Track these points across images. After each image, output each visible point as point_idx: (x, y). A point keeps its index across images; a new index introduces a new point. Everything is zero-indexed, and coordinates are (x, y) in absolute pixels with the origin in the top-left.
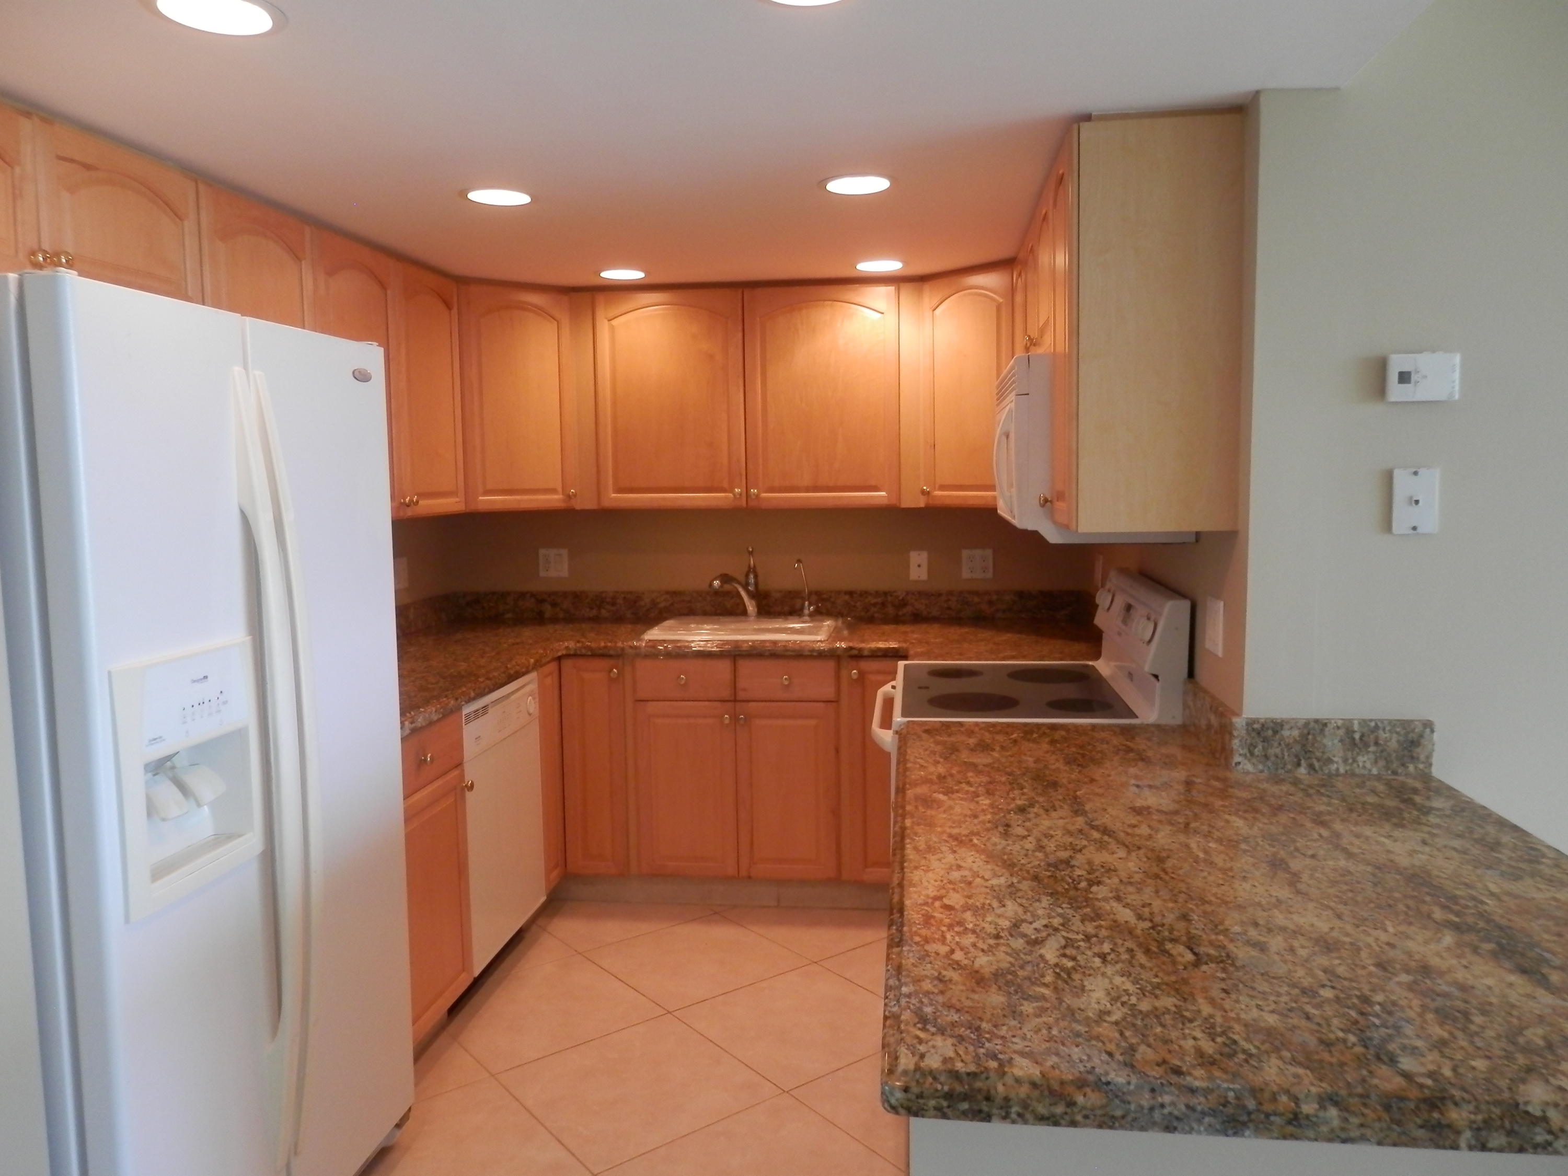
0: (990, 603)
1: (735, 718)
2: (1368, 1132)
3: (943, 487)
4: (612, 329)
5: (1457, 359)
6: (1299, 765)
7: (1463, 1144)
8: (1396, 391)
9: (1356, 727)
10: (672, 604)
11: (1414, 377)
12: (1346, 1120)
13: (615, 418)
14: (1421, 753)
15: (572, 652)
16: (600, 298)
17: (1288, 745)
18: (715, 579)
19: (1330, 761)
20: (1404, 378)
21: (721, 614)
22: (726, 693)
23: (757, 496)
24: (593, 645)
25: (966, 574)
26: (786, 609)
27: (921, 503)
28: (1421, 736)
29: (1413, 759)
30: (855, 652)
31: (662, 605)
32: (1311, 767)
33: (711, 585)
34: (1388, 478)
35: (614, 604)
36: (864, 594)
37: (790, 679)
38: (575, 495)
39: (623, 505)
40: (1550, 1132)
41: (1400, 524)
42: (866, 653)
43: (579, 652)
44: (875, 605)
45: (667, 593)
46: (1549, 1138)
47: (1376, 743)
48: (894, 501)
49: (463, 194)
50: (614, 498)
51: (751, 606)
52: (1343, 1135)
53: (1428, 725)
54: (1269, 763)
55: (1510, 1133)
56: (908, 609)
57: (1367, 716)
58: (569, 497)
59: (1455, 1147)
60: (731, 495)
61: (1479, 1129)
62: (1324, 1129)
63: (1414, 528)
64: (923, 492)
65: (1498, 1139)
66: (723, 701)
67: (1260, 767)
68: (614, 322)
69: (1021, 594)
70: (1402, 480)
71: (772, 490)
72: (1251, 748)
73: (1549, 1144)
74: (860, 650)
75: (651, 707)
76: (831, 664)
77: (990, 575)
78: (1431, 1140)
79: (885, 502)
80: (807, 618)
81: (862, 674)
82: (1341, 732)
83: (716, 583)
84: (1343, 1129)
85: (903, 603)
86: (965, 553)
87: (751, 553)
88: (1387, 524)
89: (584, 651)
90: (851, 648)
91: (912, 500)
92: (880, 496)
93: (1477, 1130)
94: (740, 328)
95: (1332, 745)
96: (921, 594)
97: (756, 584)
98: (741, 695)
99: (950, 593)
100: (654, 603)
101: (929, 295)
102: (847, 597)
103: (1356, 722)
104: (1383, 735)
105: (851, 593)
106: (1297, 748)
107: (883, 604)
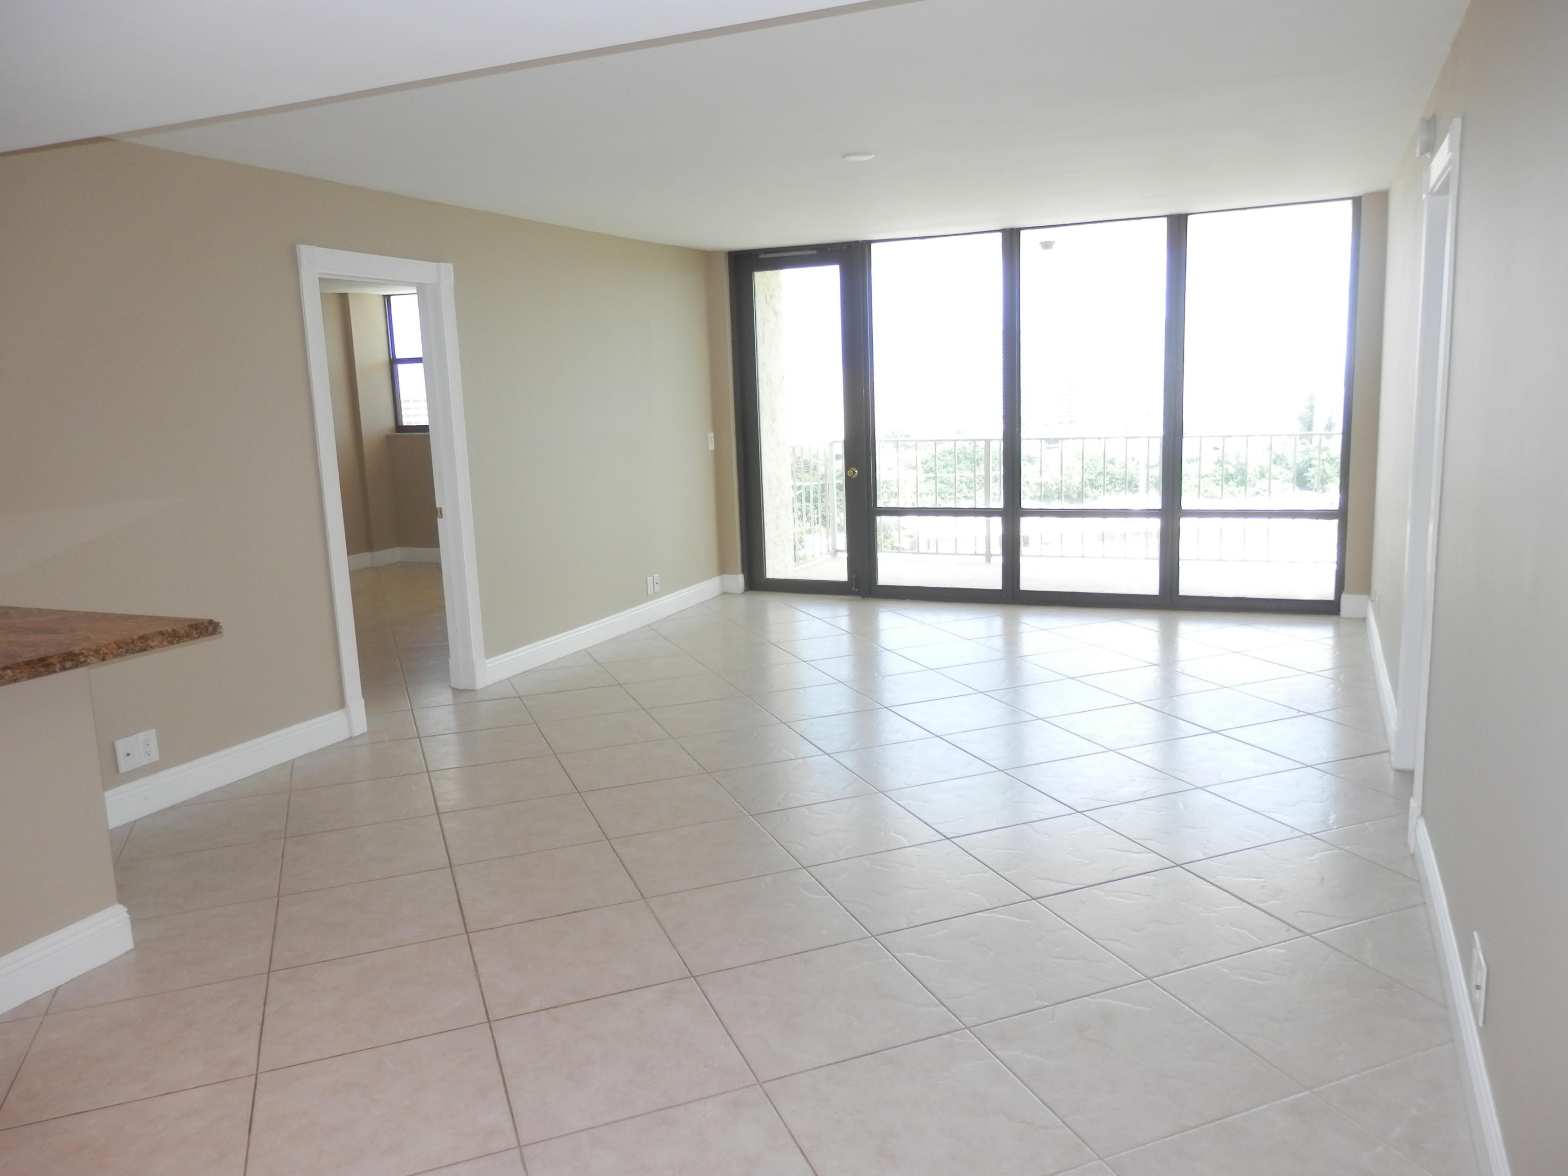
2: (23, 674)
7: (57, 669)
12: (14, 672)
40: (85, 656)
46: (85, 658)
52: (15, 678)
55: (72, 660)
59: (55, 672)
61: (62, 662)
62: (7, 678)
65: (68, 664)
73: (85, 661)
78: (47, 671)
84: (14, 676)
93: (60, 662)
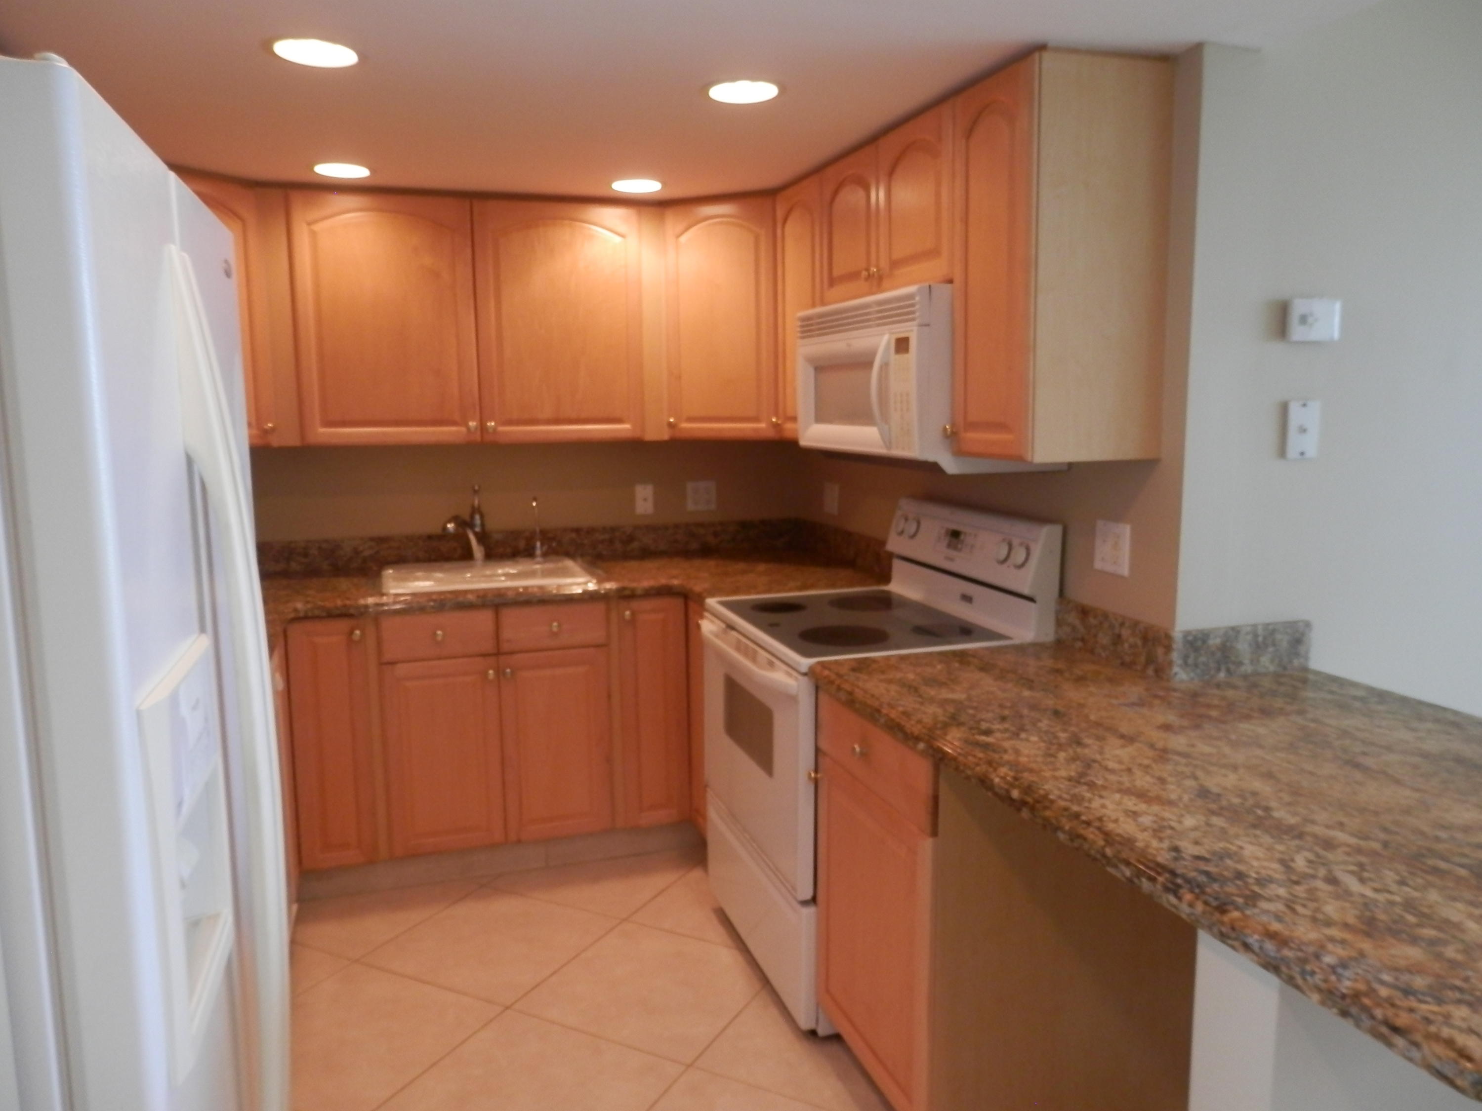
0: (716, 534)
1: (499, 672)
3: (690, 419)
4: (313, 235)
5: (1338, 306)
6: (1218, 670)
8: (1297, 332)
9: (1260, 631)
10: (377, 552)
11: (1310, 320)
13: (320, 340)
14: (1302, 649)
15: (301, 615)
16: (297, 199)
17: (1213, 654)
18: (450, 522)
19: (1241, 664)
20: (1304, 320)
21: (436, 560)
22: (488, 646)
23: (495, 429)
24: (328, 604)
25: (690, 506)
26: (509, 550)
27: (665, 436)
28: (1303, 634)
29: (1297, 655)
30: (627, 592)
31: (367, 553)
32: (1228, 671)
33: (445, 528)
34: (1284, 409)
35: (306, 555)
36: (591, 531)
37: (559, 626)
38: (273, 430)
39: (335, 441)
41: (1292, 451)
42: (639, 592)
43: (310, 614)
44: (602, 542)
45: (372, 539)
47: (1274, 645)
48: (638, 434)
49: (267, 47)
50: (323, 434)
51: (478, 551)
53: (1308, 625)
54: (1198, 671)
56: (635, 545)
57: (1267, 621)
58: (266, 432)
60: (463, 429)
63: (1302, 454)
64: (670, 425)
66: (484, 655)
67: (1192, 675)
68: (317, 227)
69: (744, 525)
70: (1295, 410)
71: (510, 422)
72: (1185, 658)
74: (633, 590)
75: (401, 670)
76: (601, 607)
77: (713, 507)
79: (629, 435)
80: (539, 559)
81: (633, 614)
82: (1249, 637)
83: (450, 526)
85: (631, 539)
86: (690, 486)
87: (476, 492)
88: (1282, 452)
89: (317, 612)
90: (623, 589)
91: (655, 432)
92: (623, 429)
94: (469, 243)
95: (1243, 647)
96: (650, 528)
97: (483, 525)
98: (505, 647)
99: (677, 526)
100: (356, 552)
101: (673, 222)
102: (574, 535)
103: (1260, 627)
104: (1278, 636)
105: (577, 531)
106: (1219, 655)
107: (611, 541)
